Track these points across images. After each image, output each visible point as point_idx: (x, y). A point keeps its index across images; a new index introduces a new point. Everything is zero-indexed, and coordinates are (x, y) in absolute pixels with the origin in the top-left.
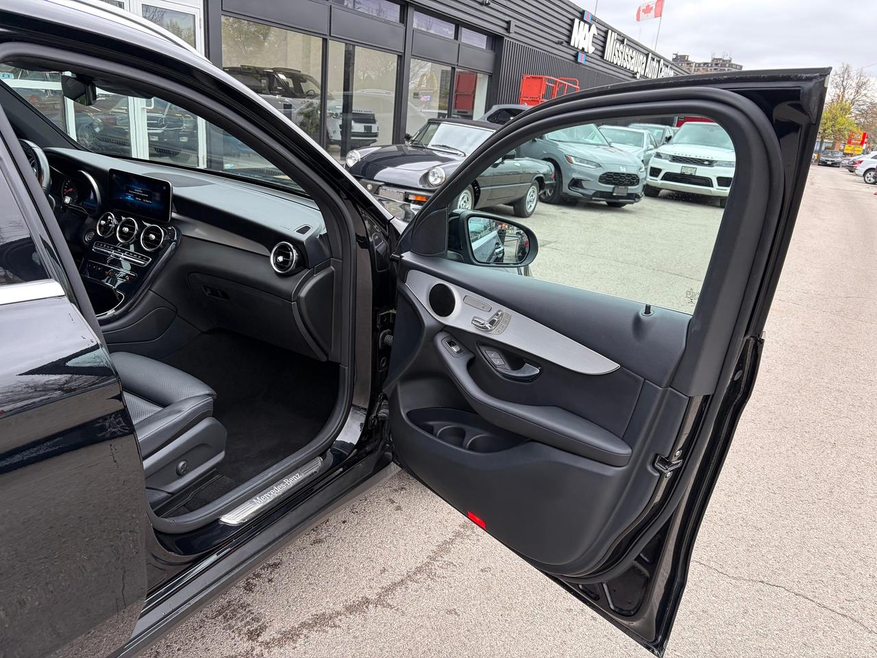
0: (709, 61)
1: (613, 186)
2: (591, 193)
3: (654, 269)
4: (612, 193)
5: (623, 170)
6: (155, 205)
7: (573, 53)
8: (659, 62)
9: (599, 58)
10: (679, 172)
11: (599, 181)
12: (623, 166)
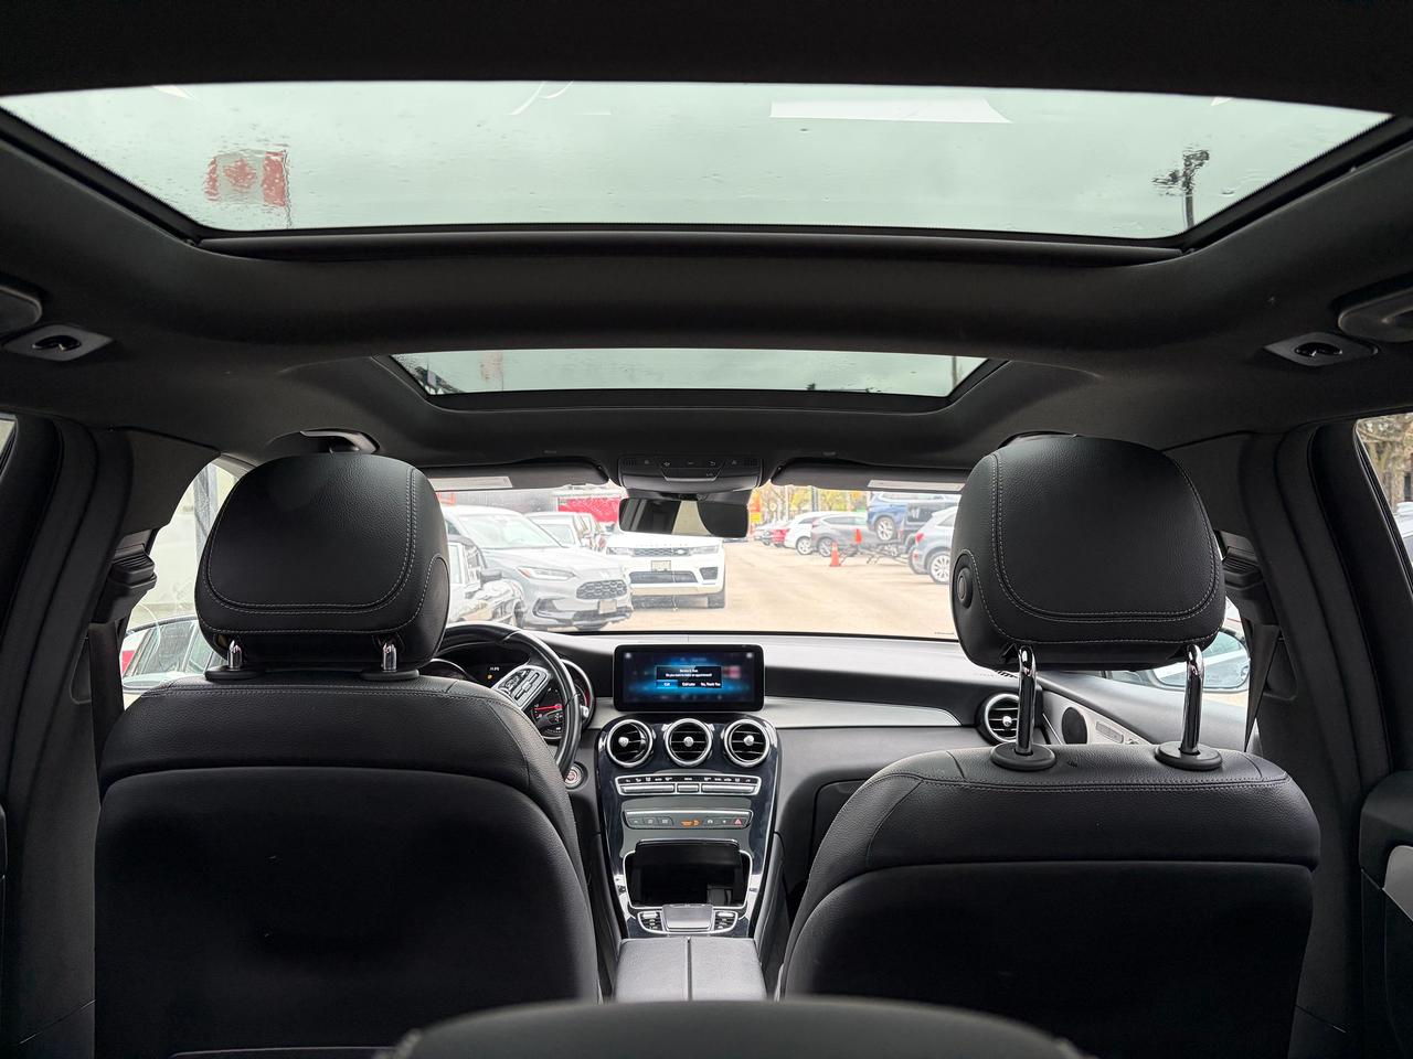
1: (597, 600)
4: (597, 611)
5: (604, 577)
6: (739, 688)
10: (648, 569)
11: (578, 597)
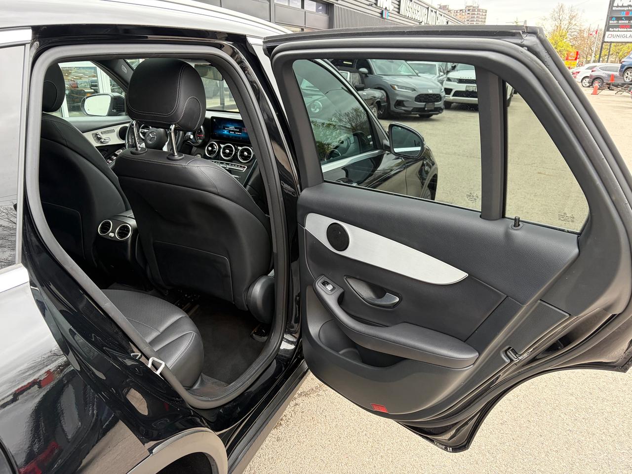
0: (463, 8)
1: (424, 103)
2: (410, 109)
3: (467, 157)
4: (424, 108)
5: (430, 92)
7: (380, 11)
8: (436, 12)
9: (397, 13)
10: (464, 90)
12: (430, 89)
